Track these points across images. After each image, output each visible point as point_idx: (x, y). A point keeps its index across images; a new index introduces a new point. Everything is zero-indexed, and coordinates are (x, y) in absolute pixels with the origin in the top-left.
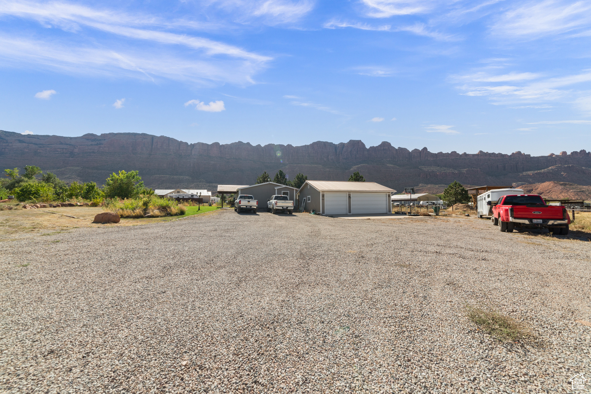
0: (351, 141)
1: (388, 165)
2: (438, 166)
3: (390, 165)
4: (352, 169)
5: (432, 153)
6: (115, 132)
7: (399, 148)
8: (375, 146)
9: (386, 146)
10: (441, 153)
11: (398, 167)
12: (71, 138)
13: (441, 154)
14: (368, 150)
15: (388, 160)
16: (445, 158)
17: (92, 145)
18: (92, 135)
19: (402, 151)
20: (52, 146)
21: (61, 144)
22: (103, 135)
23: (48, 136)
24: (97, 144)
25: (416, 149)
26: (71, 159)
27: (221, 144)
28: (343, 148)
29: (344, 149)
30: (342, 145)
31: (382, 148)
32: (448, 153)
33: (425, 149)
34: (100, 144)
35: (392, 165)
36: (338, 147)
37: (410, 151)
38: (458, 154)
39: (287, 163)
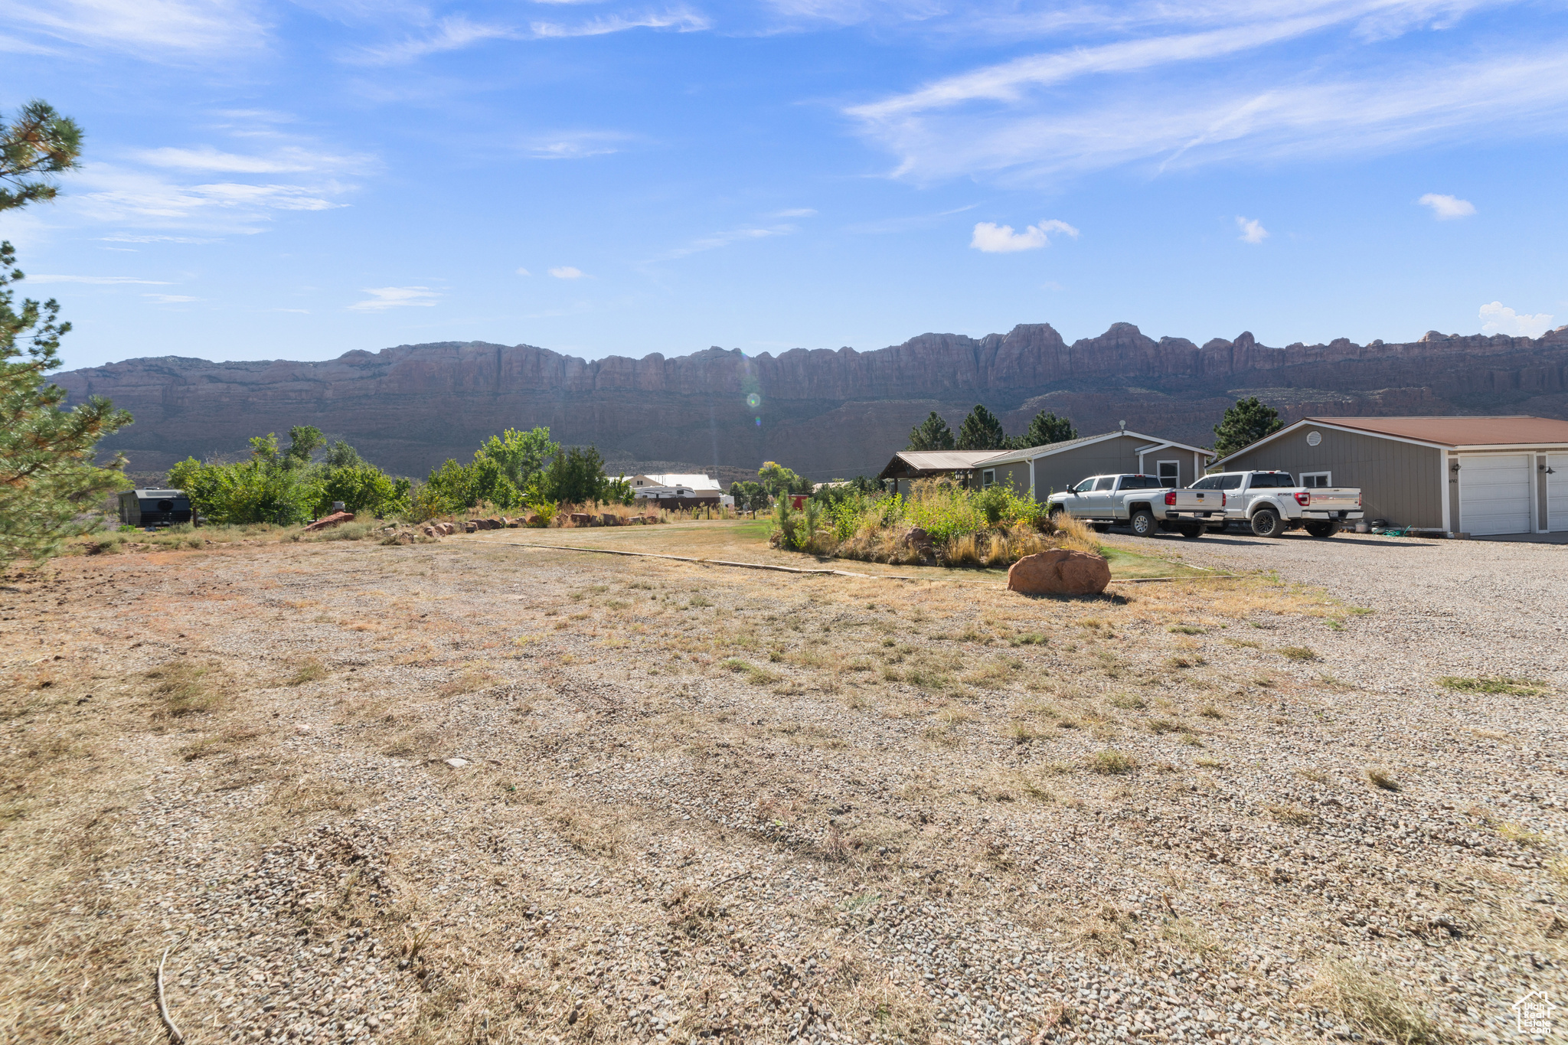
0: (1018, 327)
1: (1132, 390)
2: (1289, 386)
3: (1139, 390)
4: (1024, 408)
5: (1267, 349)
6: (412, 343)
7: (1165, 338)
8: (1091, 337)
9: (1123, 337)
10: (1299, 346)
11: (1160, 394)
12: (316, 365)
13: (1297, 349)
14: (1071, 351)
15: (1132, 375)
16: (1310, 360)
17: (362, 378)
18: (361, 354)
19: (1175, 347)
20: (277, 385)
21: (296, 379)
22: (385, 353)
23: (267, 363)
24: (374, 376)
25: (1217, 340)
26: (319, 414)
27: (666, 358)
28: (997, 348)
29: (1001, 351)
30: (995, 340)
31: (1113, 342)
32: (1321, 346)
33: (1247, 337)
34: (380, 375)
35: (1144, 391)
36: (984, 345)
37: (1200, 346)
38: (1356, 346)
39: (842, 398)
